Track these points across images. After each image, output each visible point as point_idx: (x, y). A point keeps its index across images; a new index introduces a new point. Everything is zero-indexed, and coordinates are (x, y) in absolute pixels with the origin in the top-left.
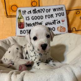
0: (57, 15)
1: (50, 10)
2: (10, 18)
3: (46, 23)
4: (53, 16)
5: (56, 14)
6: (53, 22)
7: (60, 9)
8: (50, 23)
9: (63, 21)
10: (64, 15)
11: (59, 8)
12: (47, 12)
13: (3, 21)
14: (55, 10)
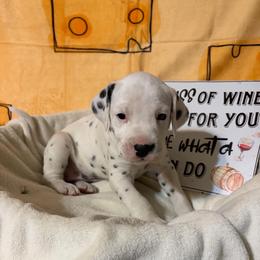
0: (230, 119)
1: (212, 95)
3: (184, 142)
4: (217, 121)
5: (228, 115)
6: (207, 141)
7: (250, 97)
8: (196, 144)
9: (243, 148)
10: (255, 124)
11: (247, 93)
12: (200, 102)
14: (229, 98)
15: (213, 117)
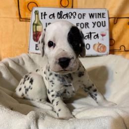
0: (94, 24)
1: (84, 15)
2: (25, 22)
4: (89, 25)
7: (100, 15)
9: (103, 35)
10: (105, 25)
11: (98, 14)
13: (14, 27)
14: (92, 16)
15: (87, 24)
